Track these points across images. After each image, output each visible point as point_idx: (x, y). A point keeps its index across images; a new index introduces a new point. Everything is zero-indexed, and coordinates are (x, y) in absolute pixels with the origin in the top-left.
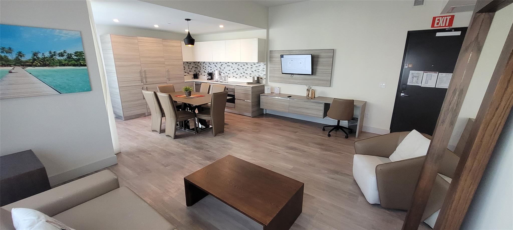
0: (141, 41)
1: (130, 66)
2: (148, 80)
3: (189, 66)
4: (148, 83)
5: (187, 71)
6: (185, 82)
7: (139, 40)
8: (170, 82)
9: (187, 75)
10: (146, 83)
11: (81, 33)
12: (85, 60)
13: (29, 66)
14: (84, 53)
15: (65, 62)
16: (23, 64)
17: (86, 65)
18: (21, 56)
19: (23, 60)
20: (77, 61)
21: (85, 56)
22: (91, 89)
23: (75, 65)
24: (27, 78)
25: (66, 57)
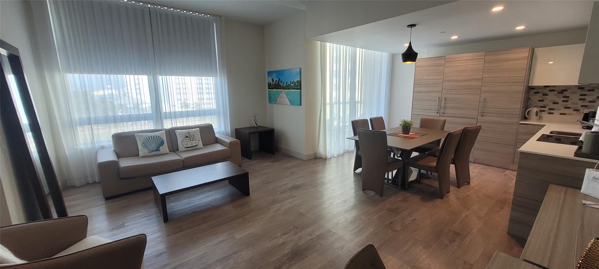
0: (450, 60)
1: (428, 92)
2: (447, 111)
3: (581, 95)
4: (445, 115)
5: (576, 106)
6: (520, 124)
7: (446, 60)
8: (484, 118)
9: (571, 114)
10: (443, 114)
11: (300, 69)
12: (300, 86)
13: (285, 89)
14: (300, 82)
15: (293, 87)
16: (284, 88)
17: (300, 89)
18: (284, 84)
19: (284, 86)
20: (297, 86)
21: (300, 83)
22: (301, 105)
23: (296, 89)
24: (284, 95)
25: (294, 84)
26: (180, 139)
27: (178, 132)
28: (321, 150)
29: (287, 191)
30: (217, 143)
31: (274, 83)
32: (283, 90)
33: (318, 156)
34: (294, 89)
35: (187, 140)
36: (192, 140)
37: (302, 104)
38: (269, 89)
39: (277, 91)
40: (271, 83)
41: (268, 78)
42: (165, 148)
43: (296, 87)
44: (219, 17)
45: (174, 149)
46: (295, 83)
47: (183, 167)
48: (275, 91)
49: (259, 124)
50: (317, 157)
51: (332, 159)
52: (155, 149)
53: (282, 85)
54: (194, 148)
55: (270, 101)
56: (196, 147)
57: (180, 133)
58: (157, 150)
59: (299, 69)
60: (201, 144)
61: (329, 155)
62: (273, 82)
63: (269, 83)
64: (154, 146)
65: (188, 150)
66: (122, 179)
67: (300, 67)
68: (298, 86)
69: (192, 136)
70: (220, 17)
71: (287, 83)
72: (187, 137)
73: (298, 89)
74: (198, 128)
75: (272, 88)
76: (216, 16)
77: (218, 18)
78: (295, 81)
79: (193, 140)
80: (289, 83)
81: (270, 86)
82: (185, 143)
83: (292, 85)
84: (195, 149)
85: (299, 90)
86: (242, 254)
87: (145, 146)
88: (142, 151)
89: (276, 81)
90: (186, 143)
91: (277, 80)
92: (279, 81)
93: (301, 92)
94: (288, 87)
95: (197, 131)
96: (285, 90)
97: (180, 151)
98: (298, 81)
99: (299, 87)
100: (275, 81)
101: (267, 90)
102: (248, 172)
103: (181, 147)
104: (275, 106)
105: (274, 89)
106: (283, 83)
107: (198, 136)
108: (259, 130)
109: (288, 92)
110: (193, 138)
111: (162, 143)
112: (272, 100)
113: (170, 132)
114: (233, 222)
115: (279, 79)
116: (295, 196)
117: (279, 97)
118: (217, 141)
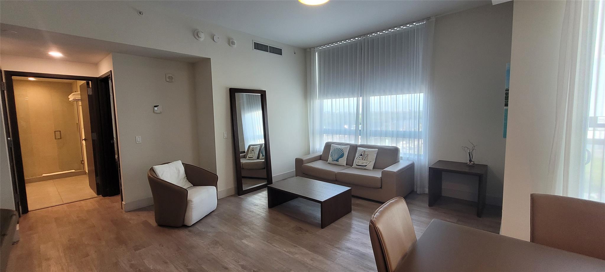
26: (357, 156)
27: (358, 149)
35: (360, 158)
36: (364, 159)
42: (343, 161)
45: (350, 164)
52: (336, 160)
54: (362, 167)
56: (365, 168)
57: (360, 150)
58: (337, 160)
60: (371, 166)
64: (336, 157)
65: (358, 167)
69: (366, 156)
72: (361, 155)
74: (378, 149)
82: (358, 161)
84: (365, 169)
87: (332, 156)
88: (330, 159)
90: (360, 161)
95: (375, 151)
97: (353, 166)
103: (355, 164)
107: (373, 157)
110: (366, 158)
111: (342, 156)
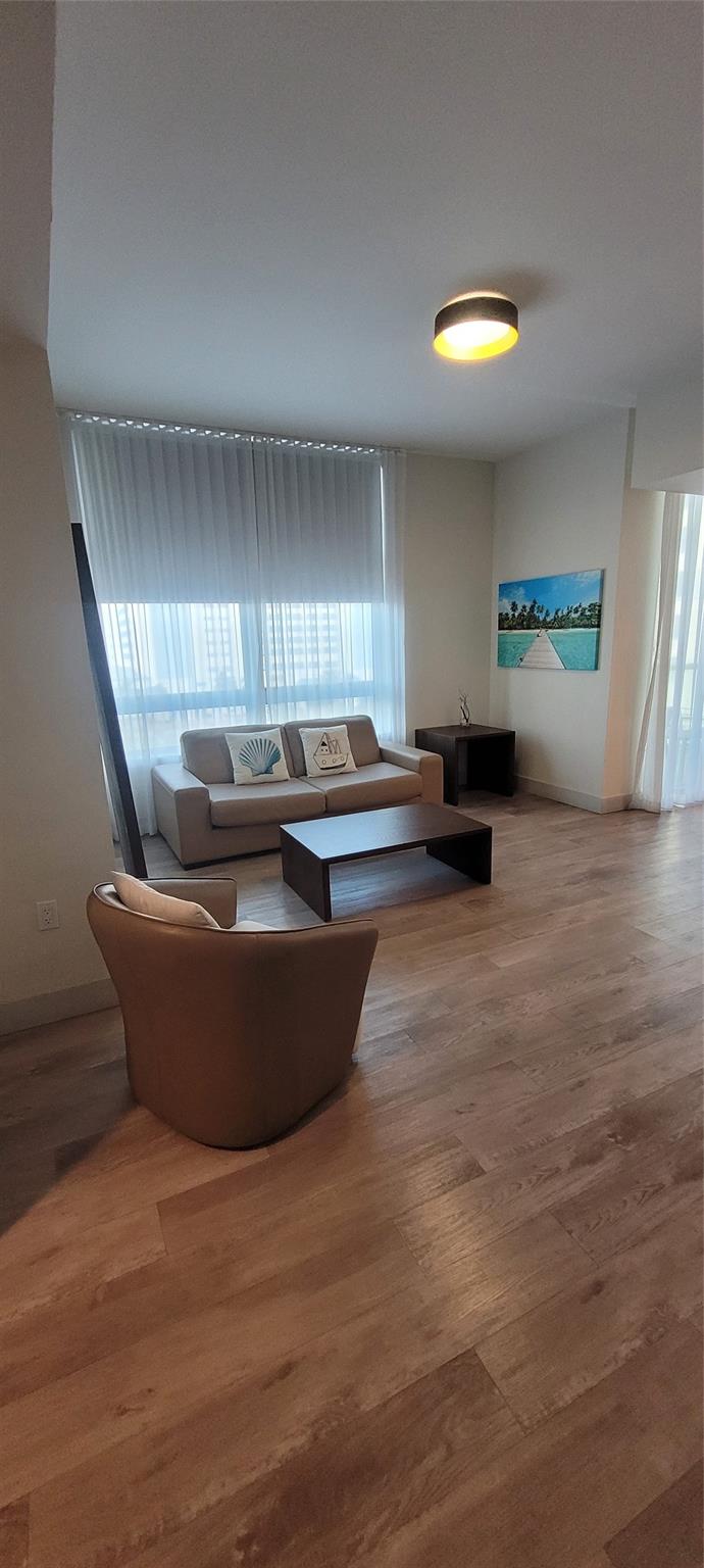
11: (603, 571)
12: (599, 616)
13: (550, 628)
14: (600, 606)
15: (578, 622)
16: (547, 626)
17: (598, 626)
18: (547, 615)
19: (548, 620)
20: (588, 619)
21: (600, 611)
22: (596, 668)
23: (585, 626)
24: (545, 646)
25: (579, 613)
26: (309, 750)
27: (304, 732)
28: (644, 790)
29: (581, 880)
30: (383, 761)
31: (516, 614)
32: (543, 630)
33: (634, 804)
34: (581, 627)
35: (324, 751)
36: (333, 752)
37: (602, 664)
38: (500, 629)
39: (527, 635)
40: (507, 614)
41: (500, 600)
42: (281, 769)
43: (585, 621)
44: (396, 452)
45: (299, 772)
46: (585, 609)
47: (326, 812)
48: (522, 635)
49: (473, 721)
50: (630, 807)
51: (673, 814)
52: (264, 768)
53: (541, 619)
54: (337, 771)
55: (502, 661)
56: (342, 770)
57: (308, 736)
58: (268, 771)
59: (599, 572)
60: (351, 765)
61: (665, 805)
62: (514, 611)
63: (500, 614)
64: (262, 764)
66: (214, 827)
67: (603, 568)
68: (593, 617)
69: (334, 744)
70: (397, 449)
71: (556, 613)
72: (324, 744)
73: (593, 626)
74: (345, 726)
75: (510, 628)
76: (389, 448)
77: (393, 452)
78: (585, 605)
79: (336, 753)
80: (565, 612)
81: (504, 623)
82: (319, 759)
83: (573, 615)
84: (341, 774)
85: (596, 629)
86: (529, 999)
87: (246, 762)
88: (241, 773)
89: (524, 607)
90: (323, 758)
91: (528, 605)
92: (532, 608)
93: (599, 633)
94: (561, 623)
95: (343, 731)
96: (550, 631)
97: (309, 775)
98: (595, 605)
99: (594, 621)
100: (520, 608)
101: (495, 630)
102: (491, 828)
103: (312, 768)
104: (515, 674)
105: (516, 629)
106: (544, 612)
107: (345, 744)
108: (472, 734)
109: (559, 634)
110: (335, 748)
111: (276, 758)
112: (507, 658)
113: (288, 732)
114: (477, 934)
115: (535, 602)
116: (608, 894)
117: (532, 648)
118: (383, 757)
